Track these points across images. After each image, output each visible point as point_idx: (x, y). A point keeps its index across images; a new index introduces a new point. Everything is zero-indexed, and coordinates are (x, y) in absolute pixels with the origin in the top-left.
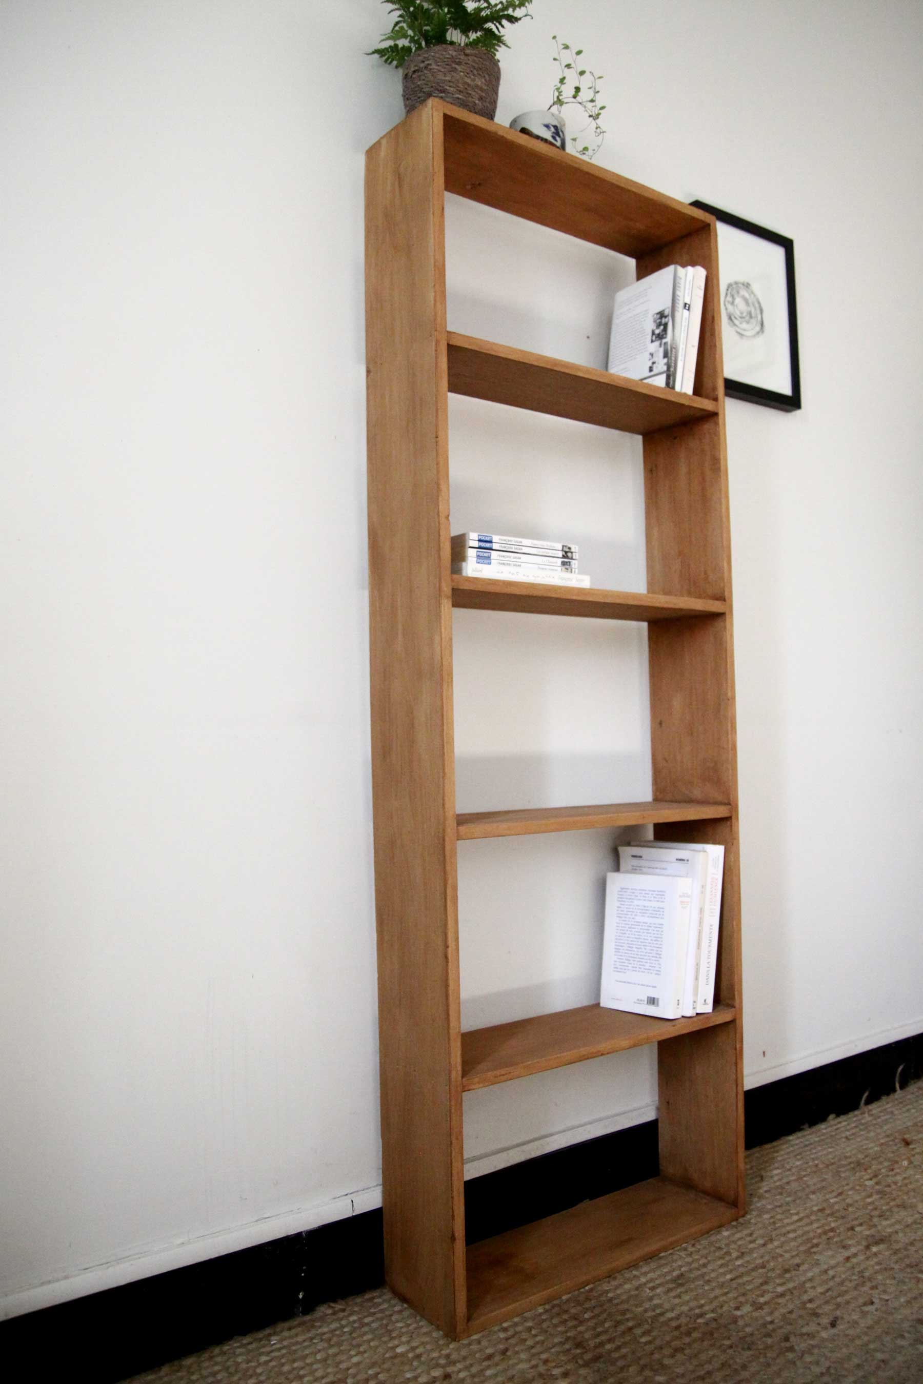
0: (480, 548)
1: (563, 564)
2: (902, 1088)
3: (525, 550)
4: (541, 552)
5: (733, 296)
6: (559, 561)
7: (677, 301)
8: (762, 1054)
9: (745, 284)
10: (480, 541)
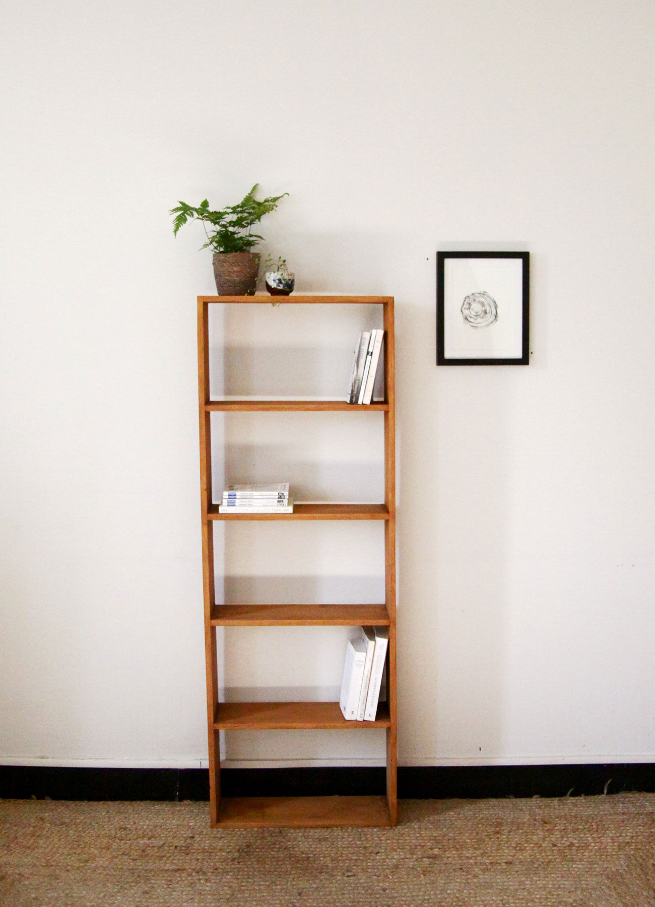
0: (229, 498)
1: (278, 501)
2: (608, 794)
3: (255, 497)
4: (265, 497)
5: (469, 304)
6: (276, 501)
7: (362, 355)
8: (479, 749)
9: (482, 293)
10: (229, 495)
